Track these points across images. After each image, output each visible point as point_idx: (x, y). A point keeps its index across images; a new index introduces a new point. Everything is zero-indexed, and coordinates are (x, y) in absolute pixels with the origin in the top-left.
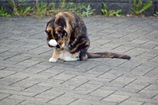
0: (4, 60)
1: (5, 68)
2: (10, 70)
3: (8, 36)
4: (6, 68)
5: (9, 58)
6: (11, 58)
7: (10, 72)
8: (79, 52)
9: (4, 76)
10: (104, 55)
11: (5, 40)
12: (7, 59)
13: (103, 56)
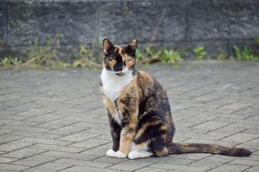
0: (244, 119)
1: (244, 130)
2: (252, 132)
3: (253, 86)
4: (246, 130)
5: (251, 116)
6: (254, 117)
7: (251, 135)
8: (149, 141)
9: (243, 141)
10: (205, 149)
11: (248, 92)
12: (248, 118)
13: (205, 151)
